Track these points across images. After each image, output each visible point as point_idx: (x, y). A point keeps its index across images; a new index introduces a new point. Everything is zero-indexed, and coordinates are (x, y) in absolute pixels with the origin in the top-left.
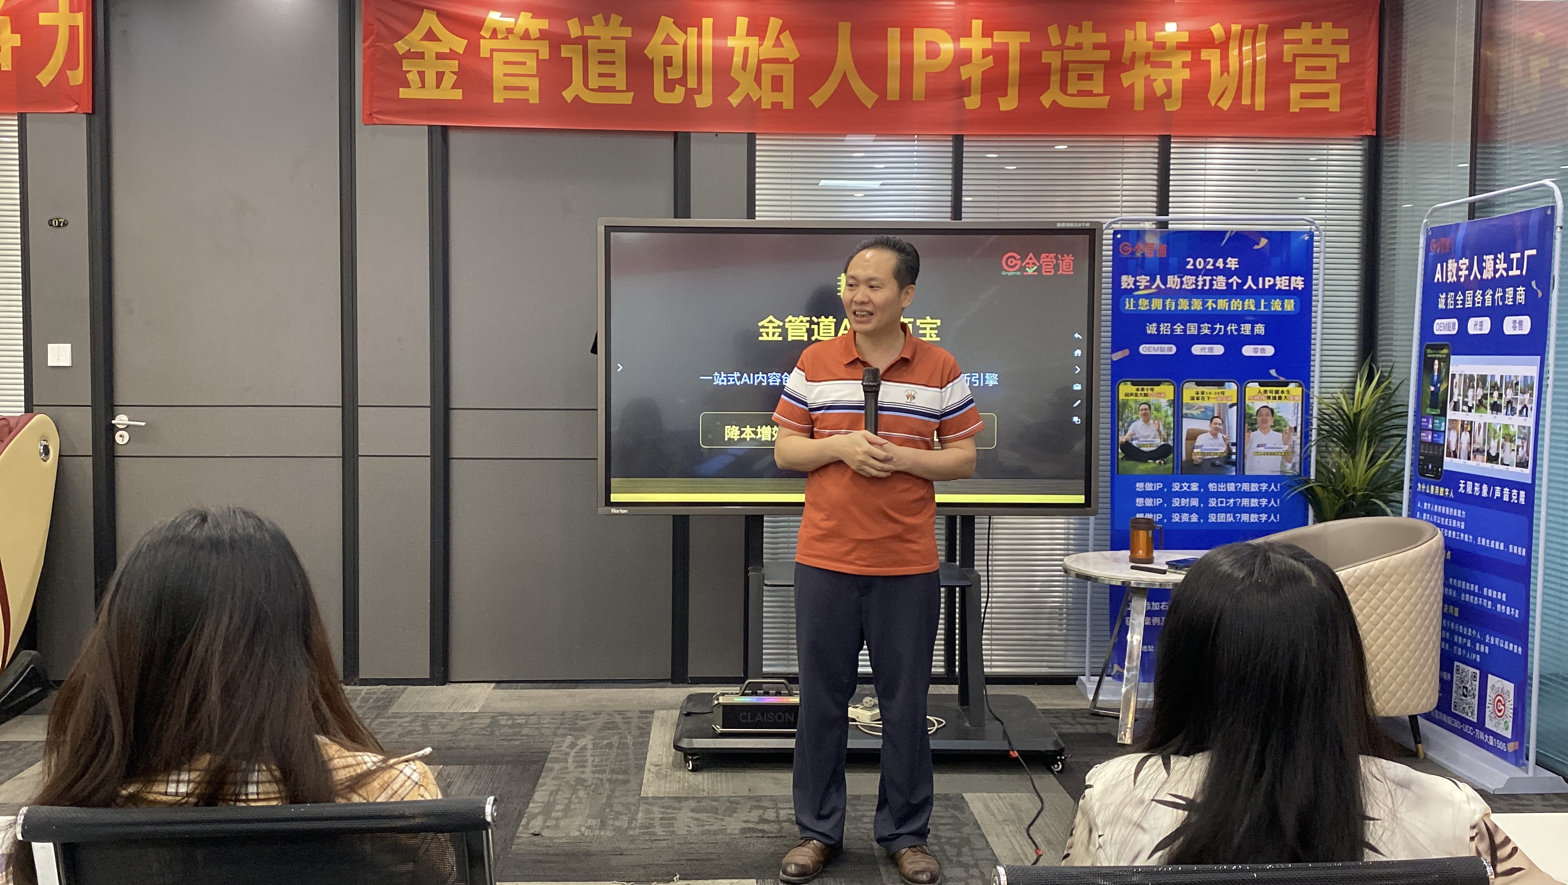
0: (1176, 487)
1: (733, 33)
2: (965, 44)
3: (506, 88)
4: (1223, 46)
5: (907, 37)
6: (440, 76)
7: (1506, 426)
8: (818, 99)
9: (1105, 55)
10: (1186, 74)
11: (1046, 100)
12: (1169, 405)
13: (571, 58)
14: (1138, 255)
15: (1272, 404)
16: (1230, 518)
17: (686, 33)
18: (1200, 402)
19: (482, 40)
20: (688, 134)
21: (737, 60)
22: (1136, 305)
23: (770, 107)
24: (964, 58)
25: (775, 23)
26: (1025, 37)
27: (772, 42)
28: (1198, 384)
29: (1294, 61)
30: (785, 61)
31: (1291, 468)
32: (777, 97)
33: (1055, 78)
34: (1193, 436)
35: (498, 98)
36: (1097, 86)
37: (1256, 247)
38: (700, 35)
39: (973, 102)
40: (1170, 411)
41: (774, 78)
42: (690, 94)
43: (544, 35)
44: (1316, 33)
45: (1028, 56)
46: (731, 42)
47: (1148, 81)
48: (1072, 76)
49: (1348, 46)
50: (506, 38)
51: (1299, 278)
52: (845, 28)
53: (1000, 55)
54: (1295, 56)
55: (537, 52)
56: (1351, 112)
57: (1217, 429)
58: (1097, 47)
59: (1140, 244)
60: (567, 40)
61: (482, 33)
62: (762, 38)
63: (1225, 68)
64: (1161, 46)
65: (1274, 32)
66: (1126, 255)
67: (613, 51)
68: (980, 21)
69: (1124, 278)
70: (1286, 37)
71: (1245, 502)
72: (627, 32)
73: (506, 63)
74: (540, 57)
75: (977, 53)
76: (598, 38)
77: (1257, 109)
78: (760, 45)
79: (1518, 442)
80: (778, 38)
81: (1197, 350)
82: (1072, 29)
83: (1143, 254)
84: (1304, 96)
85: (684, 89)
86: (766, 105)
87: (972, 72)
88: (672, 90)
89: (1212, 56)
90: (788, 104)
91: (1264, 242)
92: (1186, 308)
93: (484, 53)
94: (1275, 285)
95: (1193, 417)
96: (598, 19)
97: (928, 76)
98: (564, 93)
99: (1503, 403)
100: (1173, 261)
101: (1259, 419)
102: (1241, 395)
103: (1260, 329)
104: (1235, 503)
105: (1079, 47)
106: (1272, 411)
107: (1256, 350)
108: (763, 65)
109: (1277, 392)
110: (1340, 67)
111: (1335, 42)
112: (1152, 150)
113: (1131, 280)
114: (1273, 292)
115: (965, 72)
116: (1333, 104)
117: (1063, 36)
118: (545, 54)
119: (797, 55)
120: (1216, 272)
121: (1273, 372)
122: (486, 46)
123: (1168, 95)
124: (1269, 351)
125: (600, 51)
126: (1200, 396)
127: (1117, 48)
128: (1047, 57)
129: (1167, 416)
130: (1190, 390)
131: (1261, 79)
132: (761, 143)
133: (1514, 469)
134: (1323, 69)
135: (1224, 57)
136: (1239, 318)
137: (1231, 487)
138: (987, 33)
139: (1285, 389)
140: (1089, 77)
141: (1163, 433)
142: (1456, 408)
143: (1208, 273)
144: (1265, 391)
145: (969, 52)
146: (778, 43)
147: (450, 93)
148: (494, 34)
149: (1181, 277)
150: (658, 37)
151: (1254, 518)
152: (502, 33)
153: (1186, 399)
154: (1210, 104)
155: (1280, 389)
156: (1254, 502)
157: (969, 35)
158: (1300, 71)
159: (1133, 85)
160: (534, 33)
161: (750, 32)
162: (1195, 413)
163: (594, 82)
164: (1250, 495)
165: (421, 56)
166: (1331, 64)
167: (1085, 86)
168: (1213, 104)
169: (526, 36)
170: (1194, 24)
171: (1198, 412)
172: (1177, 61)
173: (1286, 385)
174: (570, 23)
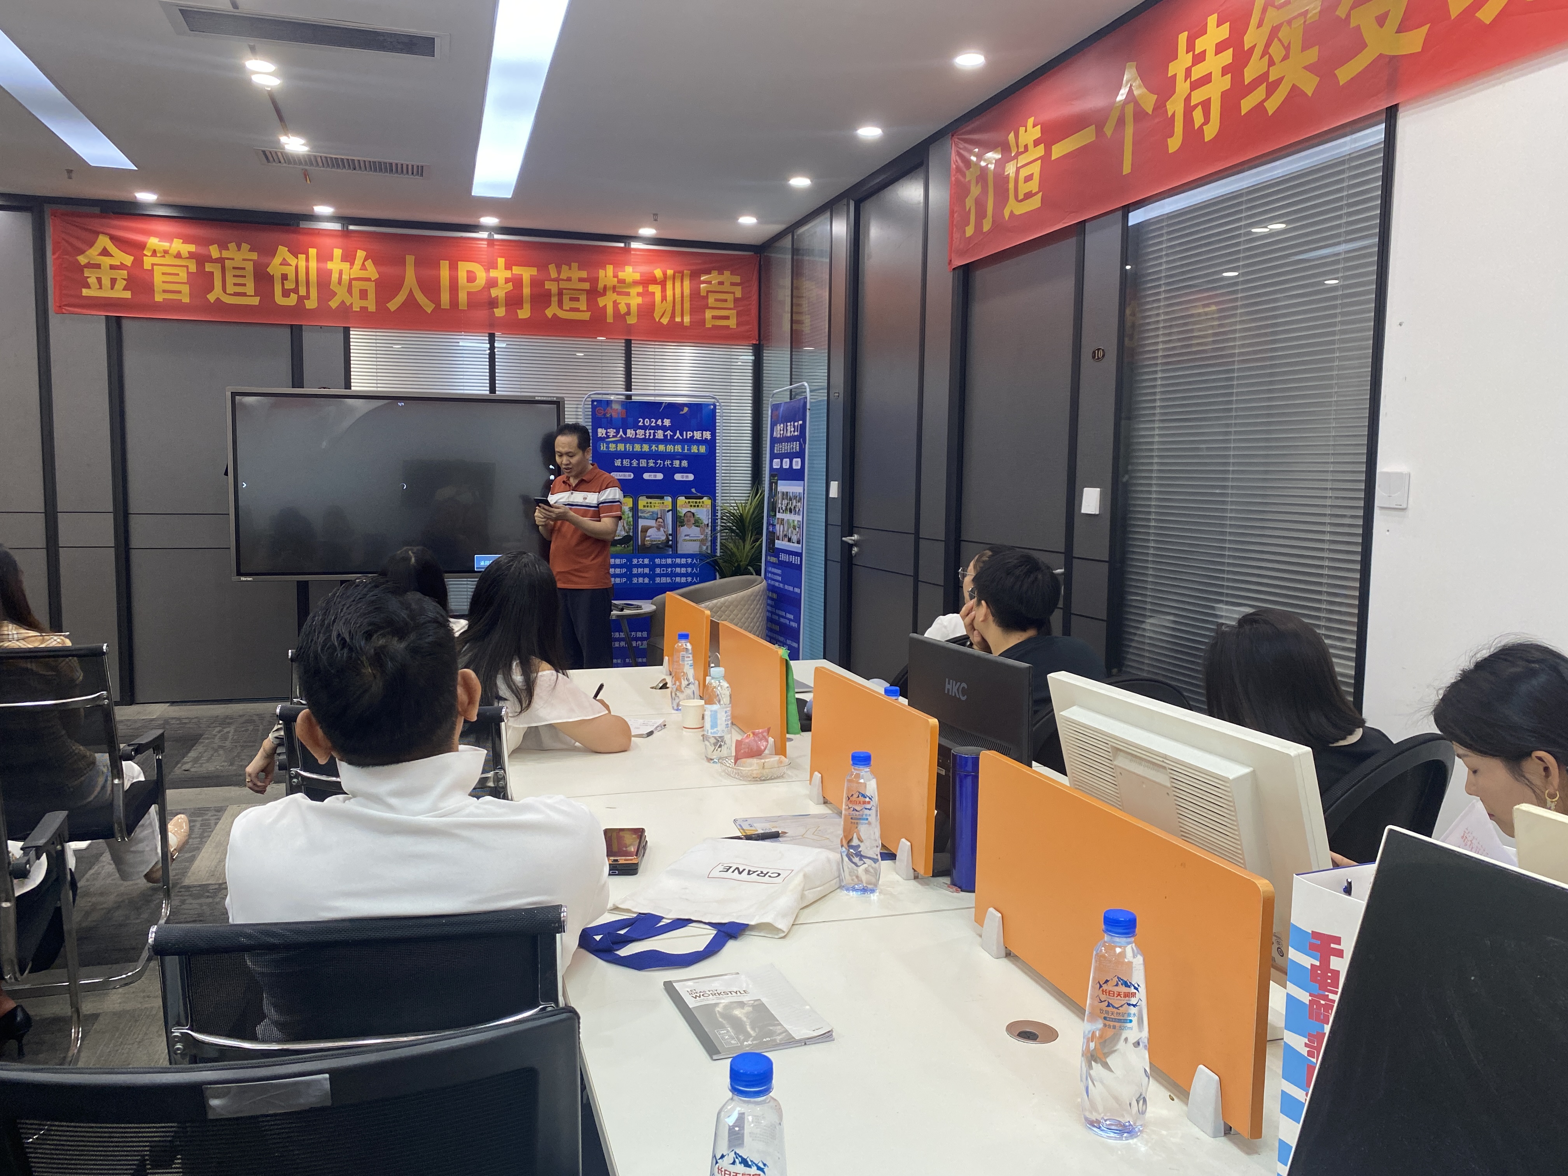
0: (635, 561)
1: (331, 259)
2: (493, 273)
3: (164, 291)
4: (663, 283)
5: (454, 268)
6: (113, 281)
7: (794, 521)
8: (393, 306)
9: (586, 286)
10: (639, 300)
11: (549, 313)
12: (630, 511)
13: (212, 273)
14: (608, 416)
15: (693, 510)
16: (669, 580)
17: (297, 258)
18: (649, 509)
19: (145, 257)
20: (300, 327)
21: (335, 276)
22: (608, 447)
23: (359, 310)
24: (492, 283)
25: (361, 254)
26: (533, 271)
27: (359, 267)
28: (648, 497)
29: (707, 294)
30: (369, 280)
31: (706, 548)
32: (364, 303)
33: (554, 299)
34: (645, 530)
35: (159, 298)
36: (583, 305)
37: (681, 413)
38: (307, 260)
39: (500, 312)
40: (631, 515)
41: (361, 291)
42: (301, 299)
43: (192, 256)
44: (721, 278)
45: (536, 283)
46: (330, 265)
47: (616, 304)
48: (566, 299)
49: (740, 287)
50: (164, 256)
51: (708, 433)
52: (410, 259)
53: (517, 282)
54: (708, 292)
55: (187, 267)
56: (743, 329)
57: (660, 526)
58: (581, 280)
59: (609, 408)
60: (210, 259)
61: (145, 252)
62: (352, 264)
63: (664, 298)
64: (622, 282)
65: (695, 275)
66: (600, 415)
67: (244, 269)
68: (503, 260)
69: (600, 430)
70: (702, 278)
71: (678, 570)
72: (254, 256)
73: (163, 274)
74: (190, 271)
75: (501, 281)
76: (233, 259)
77: (685, 324)
78: (351, 268)
79: (797, 529)
80: (363, 264)
81: (646, 476)
82: (565, 268)
83: (611, 415)
84: (714, 317)
85: (296, 296)
86: (356, 308)
87: (499, 293)
88: (289, 296)
89: (656, 289)
90: (372, 308)
91: (686, 409)
92: (639, 450)
93: (147, 266)
94: (693, 436)
95: (645, 518)
96: (232, 246)
97: (469, 293)
98: (208, 296)
99: (793, 508)
100: (630, 420)
101: (686, 519)
102: (674, 504)
103: (685, 463)
104: (672, 571)
105: (569, 279)
106: (693, 514)
107: (682, 477)
108: (353, 282)
109: (696, 502)
110: (736, 300)
111: (733, 284)
112: (619, 347)
113: (604, 431)
114: (692, 441)
115: (494, 292)
116: (732, 323)
117: (559, 273)
118: (193, 268)
119: (377, 276)
120: (657, 428)
121: (693, 490)
122: (148, 262)
123: (628, 313)
124: (691, 477)
125: (234, 268)
126: (649, 505)
127: (594, 281)
128: (548, 285)
129: (628, 518)
130: (643, 501)
131: (687, 305)
132: (353, 333)
133: (796, 545)
134: (726, 301)
135: (664, 290)
136: (672, 456)
137: (669, 561)
138: (508, 267)
139: (701, 501)
140: (577, 300)
141: (626, 528)
142: (779, 512)
143: (652, 428)
144: (689, 502)
145: (497, 278)
146: (363, 267)
147: (121, 293)
148: (154, 253)
149: (636, 431)
150: (277, 260)
151: (683, 580)
152: (160, 252)
153: (640, 507)
154: (655, 320)
155: (698, 501)
156: (683, 570)
157: (496, 268)
158: (711, 301)
159: (605, 305)
160: (185, 254)
161: (344, 259)
162: (646, 515)
163: (231, 289)
164: (681, 566)
165: (98, 266)
166: (730, 297)
167: (575, 305)
168: (657, 320)
169: (178, 256)
170: (644, 269)
171: (648, 514)
172: (634, 291)
173: (702, 498)
174: (210, 247)
